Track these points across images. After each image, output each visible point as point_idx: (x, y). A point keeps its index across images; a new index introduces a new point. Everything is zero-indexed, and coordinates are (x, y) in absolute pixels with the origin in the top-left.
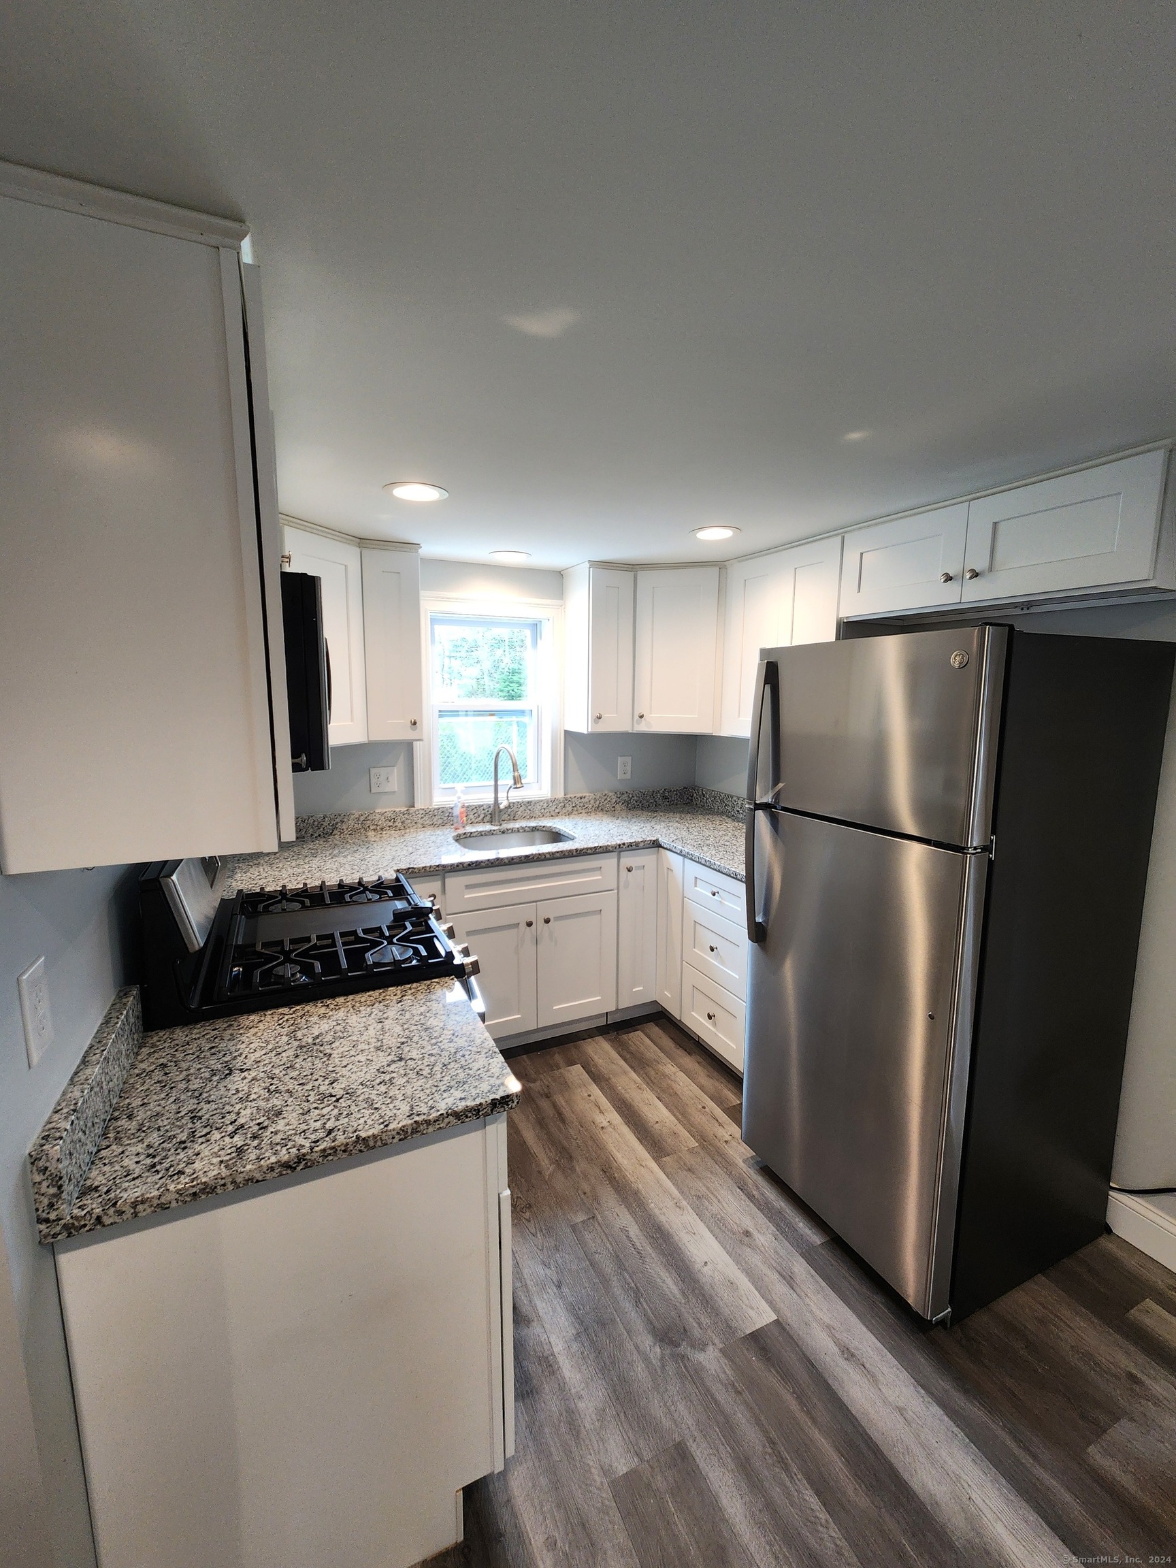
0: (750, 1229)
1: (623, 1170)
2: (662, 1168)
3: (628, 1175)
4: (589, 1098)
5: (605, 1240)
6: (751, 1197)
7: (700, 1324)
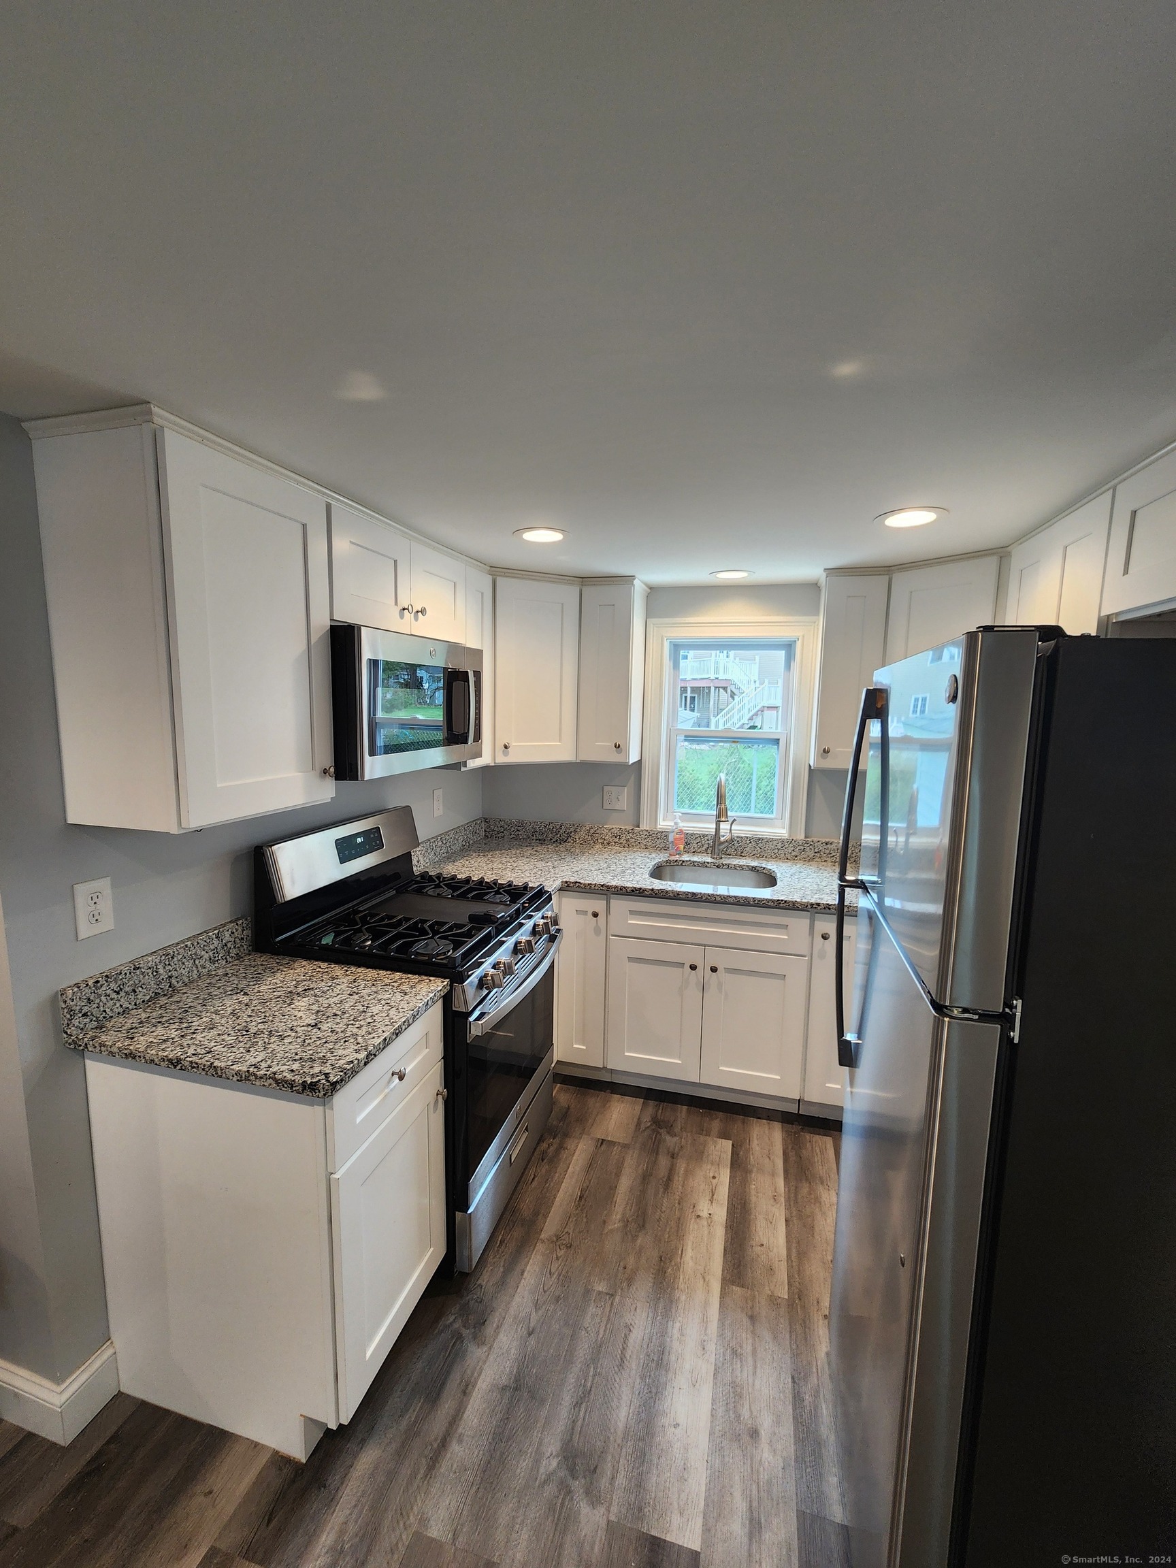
0: (763, 1433)
1: (681, 1270)
2: (723, 1296)
3: (681, 1277)
4: (711, 1179)
5: (603, 1325)
6: (797, 1398)
7: (613, 1478)
